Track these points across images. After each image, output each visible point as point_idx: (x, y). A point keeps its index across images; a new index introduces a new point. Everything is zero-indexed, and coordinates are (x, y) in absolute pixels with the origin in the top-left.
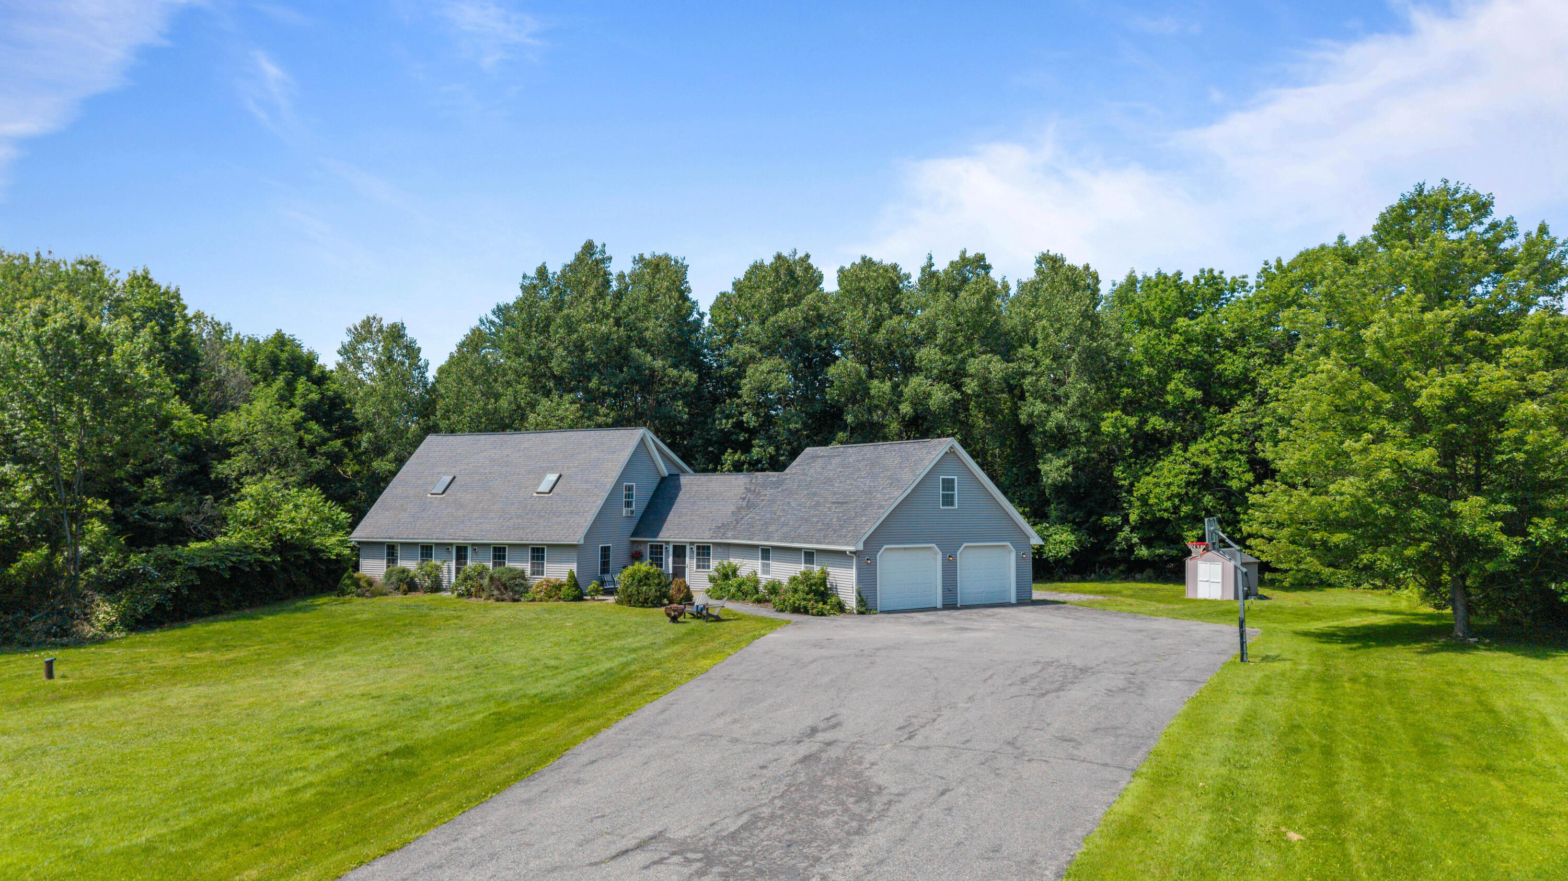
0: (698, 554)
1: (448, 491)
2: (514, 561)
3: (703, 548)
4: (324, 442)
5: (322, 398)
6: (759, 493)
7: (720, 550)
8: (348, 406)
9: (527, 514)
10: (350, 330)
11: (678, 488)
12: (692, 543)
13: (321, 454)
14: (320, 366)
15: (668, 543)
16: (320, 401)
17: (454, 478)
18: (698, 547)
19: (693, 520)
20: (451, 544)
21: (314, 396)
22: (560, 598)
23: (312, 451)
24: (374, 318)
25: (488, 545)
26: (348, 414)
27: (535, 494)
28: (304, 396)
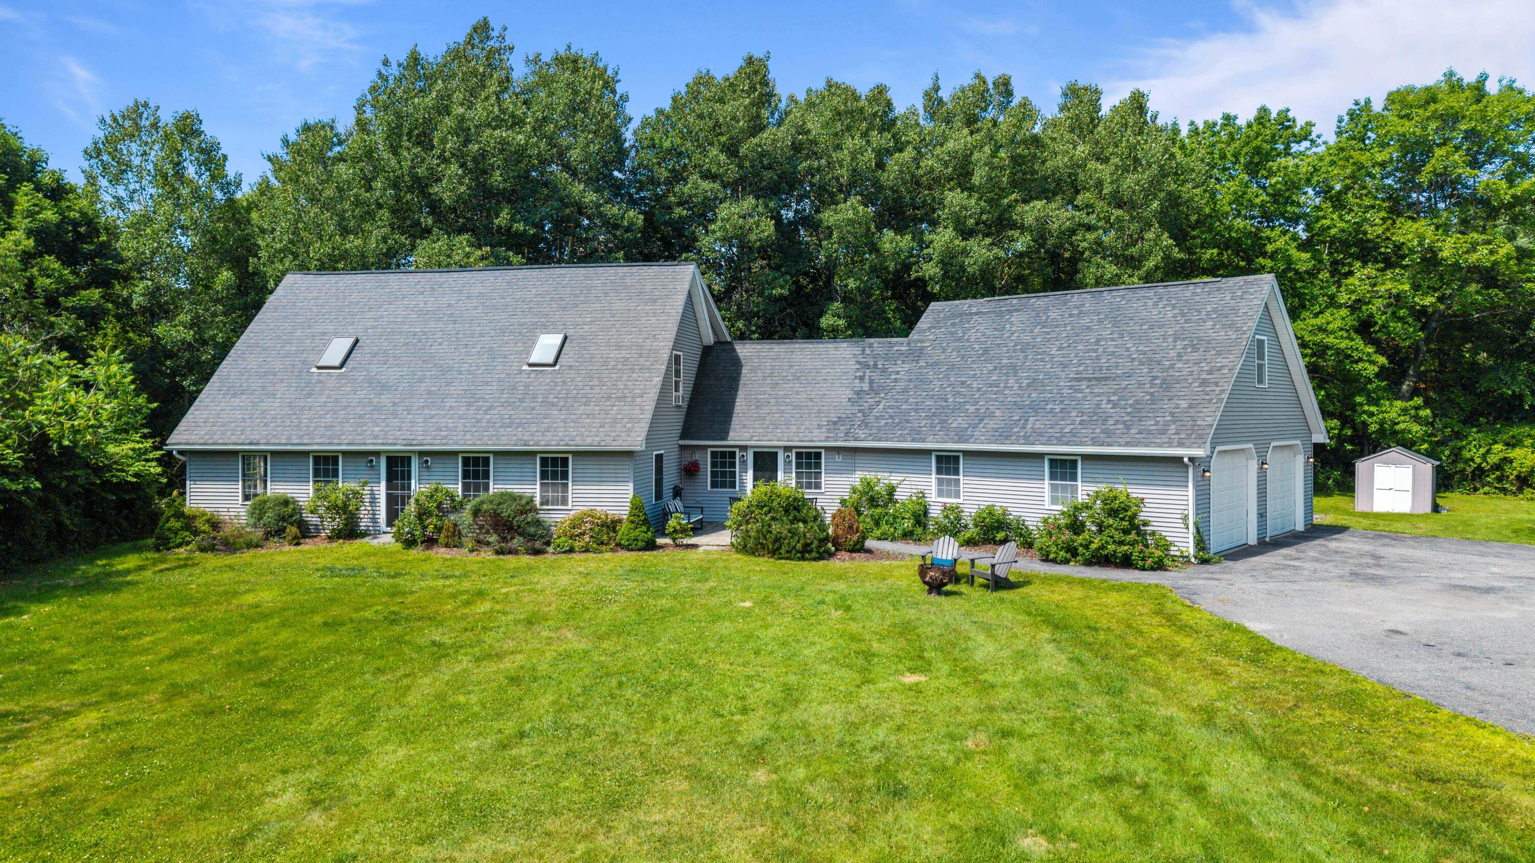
0: (799, 465)
1: (350, 363)
2: (506, 481)
3: (809, 455)
4: (71, 290)
5: (62, 221)
6: (884, 370)
7: (839, 458)
8: (103, 238)
9: (521, 401)
10: (103, 121)
11: (737, 363)
12: (787, 449)
13: (67, 309)
14: (54, 172)
15: (744, 448)
16: (59, 226)
17: (357, 341)
18: (799, 455)
19: (783, 412)
20: (377, 454)
21: (50, 215)
22: (619, 545)
23: (52, 303)
24: (146, 105)
25: (454, 454)
26: (104, 251)
27: (525, 367)
28: (31, 214)
